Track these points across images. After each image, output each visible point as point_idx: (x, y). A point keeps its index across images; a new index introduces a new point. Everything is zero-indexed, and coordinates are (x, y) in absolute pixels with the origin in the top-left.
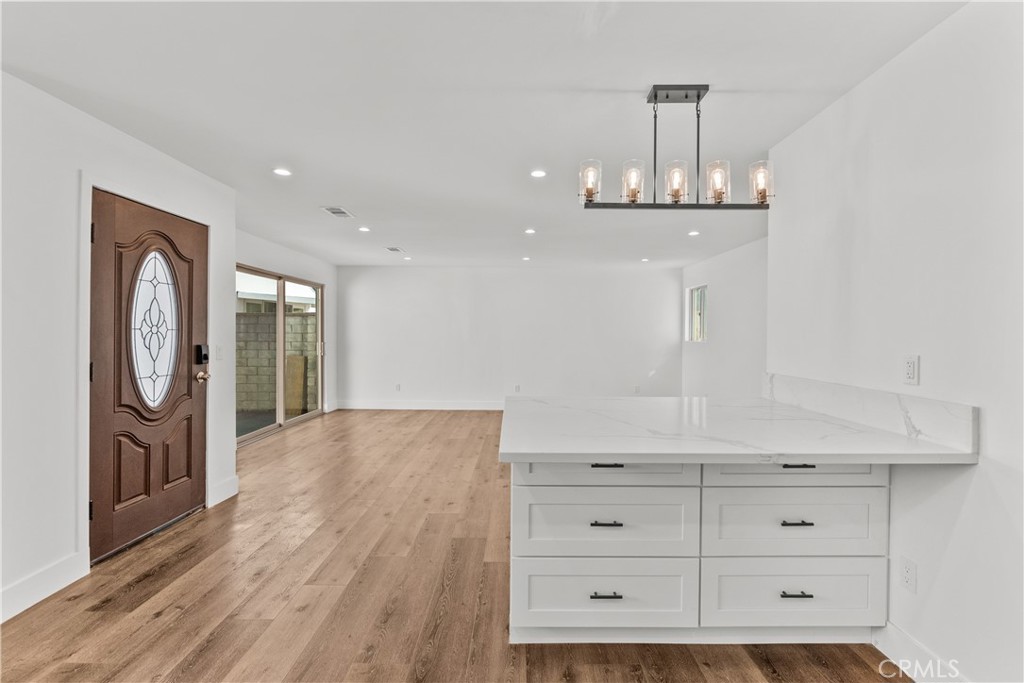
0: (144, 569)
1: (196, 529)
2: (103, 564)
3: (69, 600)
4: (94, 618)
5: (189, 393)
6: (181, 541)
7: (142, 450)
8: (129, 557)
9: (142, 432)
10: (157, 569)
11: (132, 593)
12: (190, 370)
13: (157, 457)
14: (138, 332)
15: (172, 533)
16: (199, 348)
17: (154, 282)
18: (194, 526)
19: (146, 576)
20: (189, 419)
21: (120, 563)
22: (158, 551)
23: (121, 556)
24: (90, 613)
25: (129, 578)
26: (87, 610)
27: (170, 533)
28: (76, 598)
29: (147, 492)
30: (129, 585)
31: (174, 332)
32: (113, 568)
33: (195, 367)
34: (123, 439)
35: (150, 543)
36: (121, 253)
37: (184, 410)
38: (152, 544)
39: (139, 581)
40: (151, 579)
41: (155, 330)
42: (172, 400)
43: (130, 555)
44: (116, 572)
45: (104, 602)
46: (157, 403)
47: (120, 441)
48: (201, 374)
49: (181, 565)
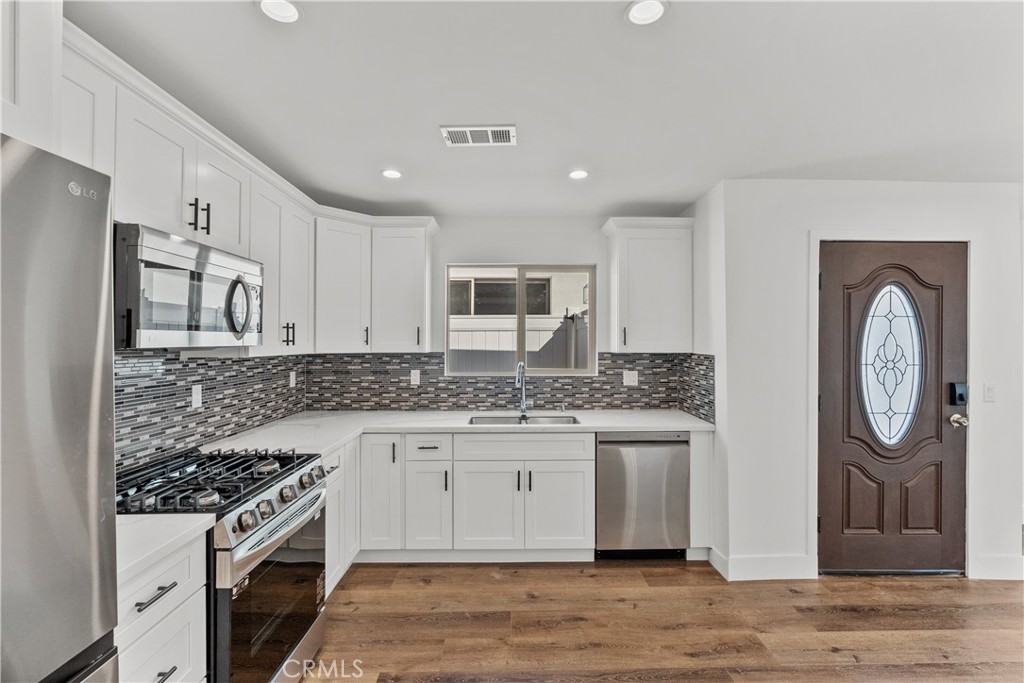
0: (855, 600)
1: (934, 593)
2: (831, 578)
3: (791, 591)
4: (794, 616)
5: (939, 436)
6: (910, 596)
7: (874, 485)
8: (853, 583)
9: (875, 466)
10: (867, 609)
11: (832, 616)
12: (939, 411)
13: (893, 497)
14: (870, 368)
15: (907, 584)
16: (952, 386)
17: (890, 317)
18: (935, 589)
19: (854, 609)
20: (939, 466)
21: (843, 584)
22: (881, 593)
23: (848, 578)
24: (794, 610)
25: (839, 602)
26: (795, 607)
27: (906, 582)
28: (796, 592)
29: (881, 527)
30: (835, 608)
31: (917, 368)
32: (836, 585)
33: (947, 408)
34: (852, 468)
35: (880, 581)
36: (850, 294)
37: (931, 452)
38: (882, 583)
39: (844, 609)
40: (855, 615)
41: (891, 365)
42: (914, 439)
43: (856, 582)
44: (835, 590)
45: (808, 609)
46: (894, 441)
47: (849, 471)
48: (956, 416)
49: (891, 620)
